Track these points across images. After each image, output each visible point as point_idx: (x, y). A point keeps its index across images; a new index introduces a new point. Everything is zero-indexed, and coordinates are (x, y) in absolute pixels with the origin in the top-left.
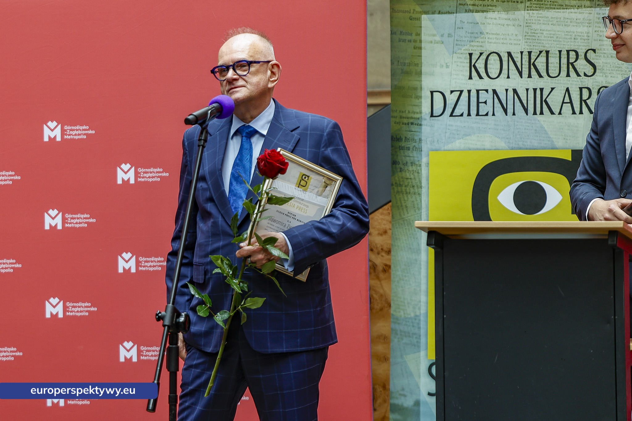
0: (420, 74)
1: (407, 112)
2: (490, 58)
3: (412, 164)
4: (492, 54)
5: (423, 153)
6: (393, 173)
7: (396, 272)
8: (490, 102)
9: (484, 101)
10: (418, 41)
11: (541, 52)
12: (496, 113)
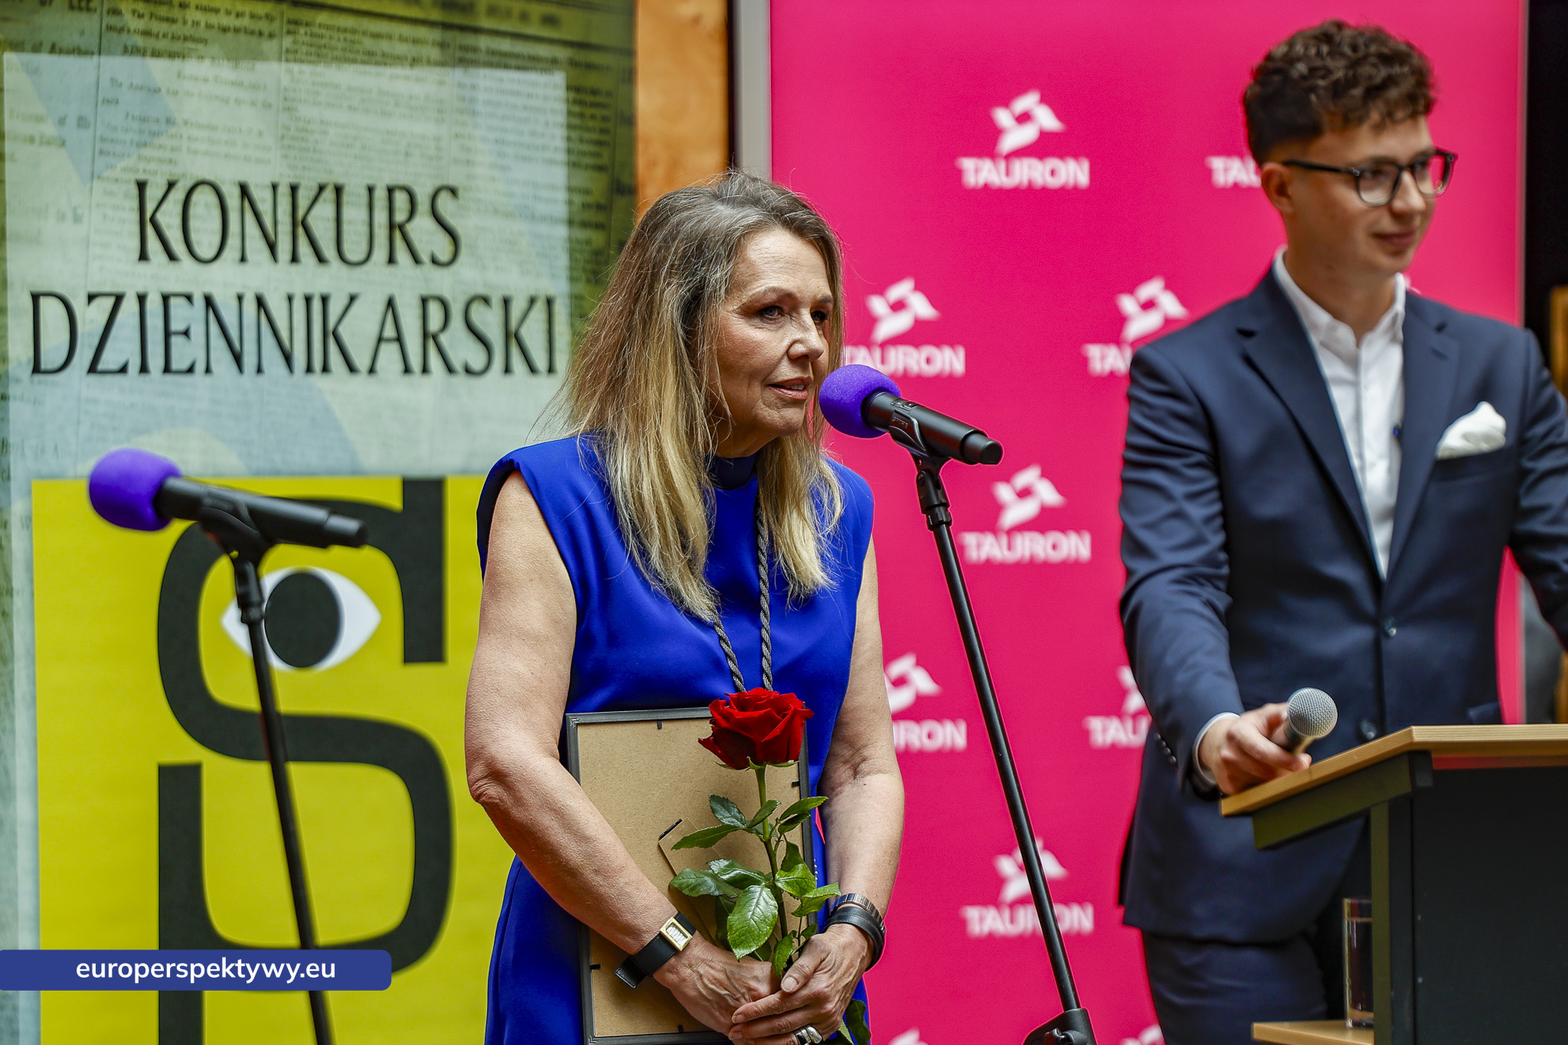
2: (196, 197)
4: (200, 188)
5: (15, 485)
8: (197, 332)
9: (181, 327)
11: (321, 188)
12: (213, 366)
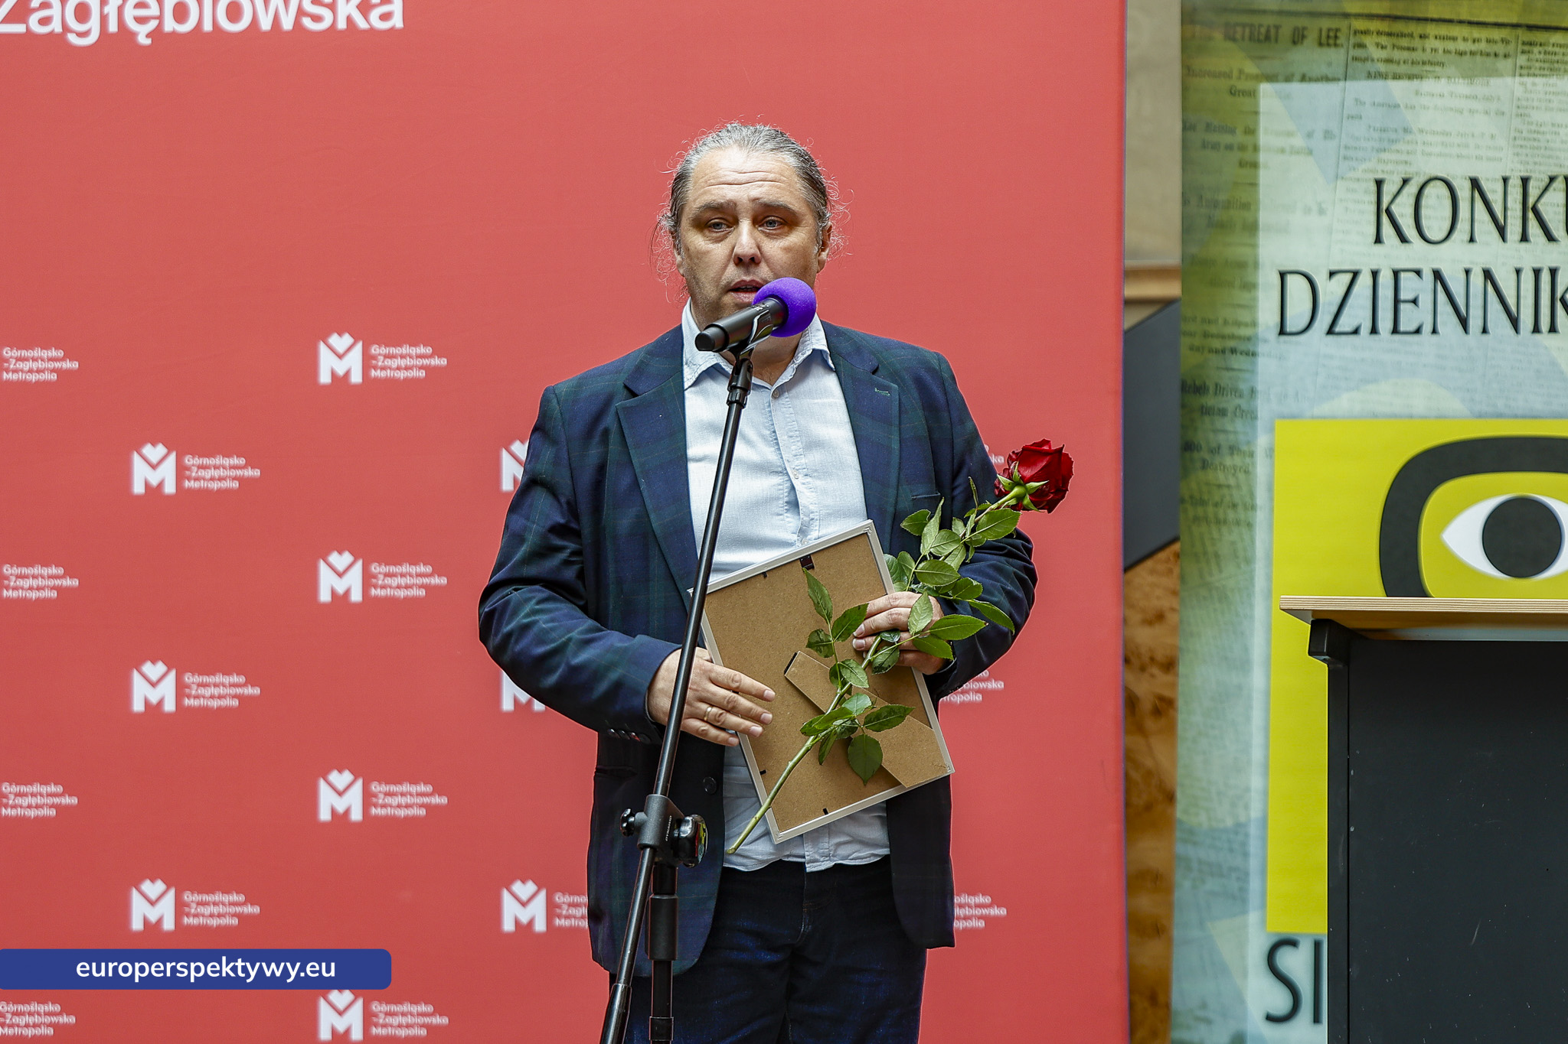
0: (1252, 228)
1: (1221, 321)
2: (1427, 191)
3: (1233, 449)
4: (1432, 184)
5: (1260, 424)
6: (1186, 472)
7: (1190, 717)
8: (1426, 301)
9: (1411, 297)
10: (1250, 148)
11: (1553, 179)
12: (1439, 328)
